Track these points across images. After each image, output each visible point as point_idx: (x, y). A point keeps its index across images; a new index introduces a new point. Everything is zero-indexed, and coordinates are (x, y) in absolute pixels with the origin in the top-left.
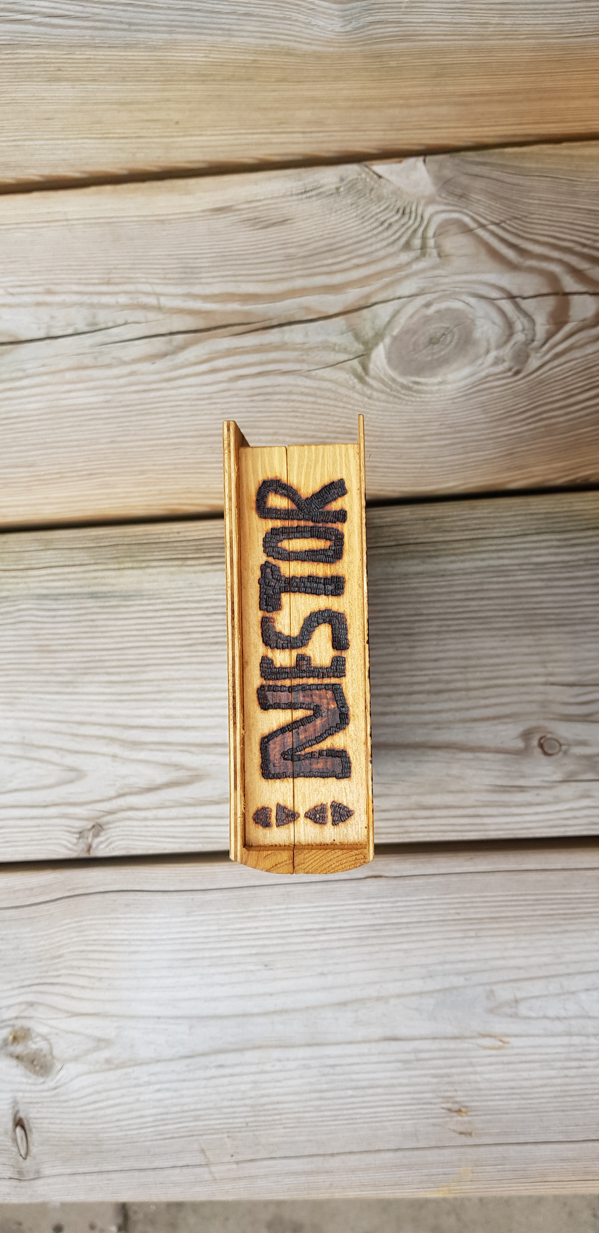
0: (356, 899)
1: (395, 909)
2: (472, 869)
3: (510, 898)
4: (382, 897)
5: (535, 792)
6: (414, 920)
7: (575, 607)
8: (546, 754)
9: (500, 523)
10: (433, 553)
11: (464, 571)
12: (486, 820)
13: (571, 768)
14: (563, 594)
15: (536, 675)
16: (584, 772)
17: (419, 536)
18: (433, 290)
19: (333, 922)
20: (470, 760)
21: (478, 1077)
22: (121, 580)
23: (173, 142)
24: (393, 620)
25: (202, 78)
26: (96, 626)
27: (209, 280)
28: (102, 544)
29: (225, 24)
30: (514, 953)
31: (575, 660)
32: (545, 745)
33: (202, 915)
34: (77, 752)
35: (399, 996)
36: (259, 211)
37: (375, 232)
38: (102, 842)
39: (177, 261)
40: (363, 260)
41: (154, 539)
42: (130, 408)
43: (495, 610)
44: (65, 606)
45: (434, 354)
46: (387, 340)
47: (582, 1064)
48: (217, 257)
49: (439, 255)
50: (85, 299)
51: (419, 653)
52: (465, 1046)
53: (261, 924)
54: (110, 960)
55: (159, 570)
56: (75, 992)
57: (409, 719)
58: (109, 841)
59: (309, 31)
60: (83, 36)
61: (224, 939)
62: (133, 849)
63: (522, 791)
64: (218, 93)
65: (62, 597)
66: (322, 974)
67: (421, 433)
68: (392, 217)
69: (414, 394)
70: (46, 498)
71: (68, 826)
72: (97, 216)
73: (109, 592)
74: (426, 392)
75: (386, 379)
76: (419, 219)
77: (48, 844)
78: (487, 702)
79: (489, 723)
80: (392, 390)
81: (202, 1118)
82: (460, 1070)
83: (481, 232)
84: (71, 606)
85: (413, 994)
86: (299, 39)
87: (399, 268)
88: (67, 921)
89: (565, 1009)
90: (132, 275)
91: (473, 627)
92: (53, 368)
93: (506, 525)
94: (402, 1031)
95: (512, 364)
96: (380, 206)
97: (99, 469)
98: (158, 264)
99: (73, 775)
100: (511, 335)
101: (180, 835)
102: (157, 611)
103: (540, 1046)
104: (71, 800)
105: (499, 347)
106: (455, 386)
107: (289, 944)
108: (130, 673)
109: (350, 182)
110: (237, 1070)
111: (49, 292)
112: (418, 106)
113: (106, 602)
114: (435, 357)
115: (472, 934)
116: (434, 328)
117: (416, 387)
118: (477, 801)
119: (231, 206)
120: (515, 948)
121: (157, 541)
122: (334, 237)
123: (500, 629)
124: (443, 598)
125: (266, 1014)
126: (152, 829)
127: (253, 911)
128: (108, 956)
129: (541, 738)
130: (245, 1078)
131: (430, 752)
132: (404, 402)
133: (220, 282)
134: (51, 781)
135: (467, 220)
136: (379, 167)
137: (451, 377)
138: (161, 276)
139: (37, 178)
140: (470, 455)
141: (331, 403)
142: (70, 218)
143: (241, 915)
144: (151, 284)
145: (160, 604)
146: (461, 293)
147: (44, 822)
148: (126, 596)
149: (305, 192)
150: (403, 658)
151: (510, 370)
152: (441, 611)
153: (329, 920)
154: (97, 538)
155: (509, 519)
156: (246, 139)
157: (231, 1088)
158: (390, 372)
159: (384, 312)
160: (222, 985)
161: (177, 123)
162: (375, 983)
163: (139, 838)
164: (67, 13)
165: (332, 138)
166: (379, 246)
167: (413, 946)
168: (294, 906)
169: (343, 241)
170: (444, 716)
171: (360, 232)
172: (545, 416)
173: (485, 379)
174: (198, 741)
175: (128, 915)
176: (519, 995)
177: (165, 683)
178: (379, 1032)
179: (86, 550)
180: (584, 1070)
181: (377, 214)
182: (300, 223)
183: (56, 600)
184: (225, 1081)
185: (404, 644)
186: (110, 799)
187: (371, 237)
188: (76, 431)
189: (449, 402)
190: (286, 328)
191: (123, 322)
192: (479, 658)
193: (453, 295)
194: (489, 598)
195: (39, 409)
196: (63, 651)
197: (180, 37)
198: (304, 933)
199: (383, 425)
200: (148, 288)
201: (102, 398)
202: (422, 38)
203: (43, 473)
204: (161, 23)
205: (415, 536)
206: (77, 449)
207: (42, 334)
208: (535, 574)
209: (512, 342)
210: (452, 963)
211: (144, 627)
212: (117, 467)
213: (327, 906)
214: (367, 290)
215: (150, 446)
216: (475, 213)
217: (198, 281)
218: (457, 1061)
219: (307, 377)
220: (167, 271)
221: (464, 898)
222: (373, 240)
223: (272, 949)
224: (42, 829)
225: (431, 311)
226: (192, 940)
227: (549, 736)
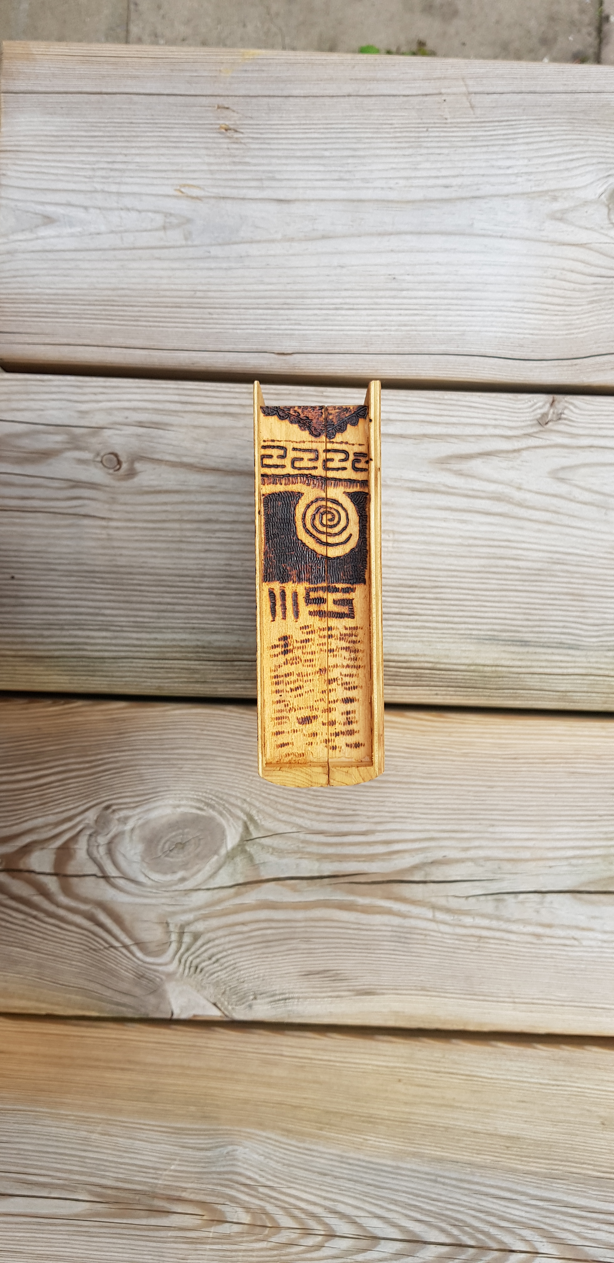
0: (304, 335)
1: (268, 322)
2: (194, 354)
3: (161, 324)
4: (278, 334)
5: (128, 421)
6: (251, 311)
7: (76, 587)
8: (116, 455)
9: (136, 672)
10: (200, 650)
11: (173, 630)
12: (176, 398)
13: (93, 440)
14: (85, 600)
15: (117, 528)
16: (83, 435)
17: (211, 667)
18: (177, 893)
19: (328, 315)
20: (186, 456)
21: (207, 160)
22: (496, 655)
23: (405, 1063)
24: (243, 592)
25: (373, 1120)
26: (525, 614)
27: (384, 928)
28: (512, 691)
29: (345, 1168)
30: (162, 273)
31: (80, 538)
32: (116, 463)
33: (450, 331)
34: (555, 496)
35: (273, 241)
36: (330, 987)
37: (225, 953)
38: (540, 408)
39: (412, 950)
40: (238, 929)
41: (461, 691)
42: (472, 817)
43: (148, 592)
44: (553, 636)
45: (180, 834)
46: (223, 852)
47: (110, 166)
48: (374, 949)
49: (167, 924)
50: (504, 926)
51: (222, 559)
52: (215, 190)
53: (395, 318)
54: (543, 294)
55: (459, 661)
56: (580, 267)
57: (238, 499)
58: (533, 408)
59: (267, 1150)
60: (482, 1176)
61: (431, 307)
62: (510, 399)
63: (140, 422)
64: (359, 1103)
65: (555, 645)
66: (342, 267)
67: (201, 762)
68: (207, 966)
69: (203, 799)
70: (560, 741)
71: (571, 426)
72: (485, 1003)
73: (509, 645)
74: (193, 799)
75: (228, 816)
76: (183, 961)
77: (592, 411)
78: (165, 508)
79: (164, 488)
80: (224, 805)
81: (470, 139)
82: (223, 168)
83: (128, 941)
84: (547, 635)
85: (259, 242)
86: (277, 1144)
87: (205, 917)
88: (582, 335)
89: (121, 217)
90: (457, 942)
91: (170, 578)
92: (541, 863)
93: (131, 669)
94: (273, 207)
95: (111, 816)
96: (218, 976)
97: (507, 763)
98: (432, 950)
99: (561, 475)
100: (110, 843)
101: (465, 409)
102: (465, 623)
103: (147, 185)
104: (566, 450)
105: (122, 833)
106: (166, 802)
107: (371, 298)
108: (497, 566)
109: (243, 1003)
110: (431, 182)
111: (538, 936)
112: (173, 1066)
113: (513, 636)
114: (181, 831)
115: (199, 294)
116: (179, 858)
117: (201, 805)
118: (183, 417)
119: (357, 995)
120: (161, 277)
121: (458, 689)
122: (263, 953)
123: (145, 574)
124: (196, 608)
125: (399, 233)
126: (490, 416)
127: (402, 331)
128: (545, 299)
129: (119, 469)
130: (425, 174)
131: (221, 466)
132: (213, 793)
133: (374, 925)
134: (583, 471)
135: (139, 954)
136: (214, 1013)
137: (168, 811)
138: (428, 938)
139: (539, 1046)
140: (157, 737)
141: (281, 800)
142: (511, 1005)
143: (413, 328)
144: (439, 932)
145: (462, 629)
146: (151, 887)
147: (594, 432)
148: (493, 640)
149: (286, 999)
150: (237, 556)
151: (114, 811)
152: (197, 596)
153: (332, 317)
154: (516, 698)
155: (128, 674)
156: (336, 1057)
157: (439, 165)
158: (224, 822)
159: (224, 878)
160: (438, 263)
161: (400, 1081)
162: (293, 255)
163: (504, 409)
164: (495, 1200)
165: (256, 1046)
166: (222, 940)
167: (256, 287)
168: (362, 333)
169: (255, 949)
170: (205, 498)
171: (238, 955)
172: (87, 765)
173: (138, 805)
174: (438, 496)
175: (522, 336)
176: (161, 234)
177: (464, 554)
178: (295, 208)
179: (527, 687)
180: (109, 160)
181: (221, 970)
182: (292, 971)
183: (561, 643)
184: (444, 173)
185: (235, 569)
186: (528, 448)
187: (229, 949)
188: (526, 801)
189: (172, 788)
190: (316, 874)
191: (470, 899)
192: (168, 549)
193: (159, 886)
194: (153, 603)
195: (559, 826)
196: (559, 594)
197: (389, 1162)
198: (355, 307)
199: (235, 774)
200: (443, 928)
201: (497, 829)
202: (164, 1129)
203: (562, 765)
204: (406, 1178)
205: (215, 668)
206: (527, 784)
207: (549, 897)
208: (109, 621)
209: (109, 836)
210: (221, 268)
211: (478, 609)
212: (490, 762)
213: (332, 330)
214: (238, 901)
215: (457, 779)
216: (131, 960)
217: (394, 929)
218: (224, 177)
219: (301, 827)
220: (423, 942)
221: (203, 328)
222: (227, 946)
223: (388, 293)
224: (597, 426)
225: (180, 874)
226: (462, 308)
227: (111, 471)
